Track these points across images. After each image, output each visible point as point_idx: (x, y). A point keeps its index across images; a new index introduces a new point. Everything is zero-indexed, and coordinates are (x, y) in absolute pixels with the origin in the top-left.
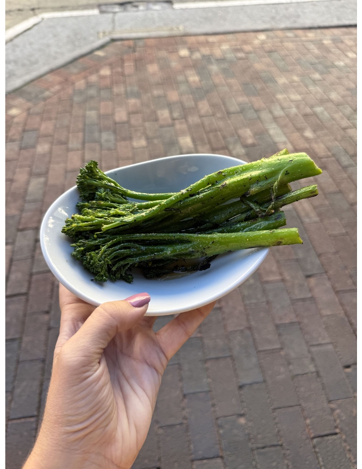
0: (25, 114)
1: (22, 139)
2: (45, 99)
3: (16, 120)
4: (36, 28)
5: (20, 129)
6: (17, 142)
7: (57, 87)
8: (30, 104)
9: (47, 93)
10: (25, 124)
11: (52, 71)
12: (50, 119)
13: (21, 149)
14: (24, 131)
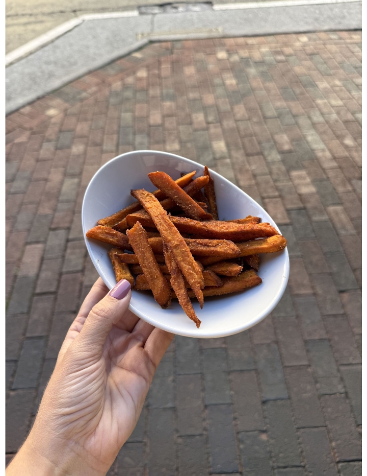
0: (62, 115)
1: (58, 139)
2: (82, 100)
3: (53, 120)
4: (76, 29)
5: (57, 129)
6: (53, 143)
7: (94, 89)
8: (67, 105)
9: (84, 95)
10: (62, 124)
11: (90, 73)
12: (86, 120)
13: (57, 149)
14: (60, 131)
